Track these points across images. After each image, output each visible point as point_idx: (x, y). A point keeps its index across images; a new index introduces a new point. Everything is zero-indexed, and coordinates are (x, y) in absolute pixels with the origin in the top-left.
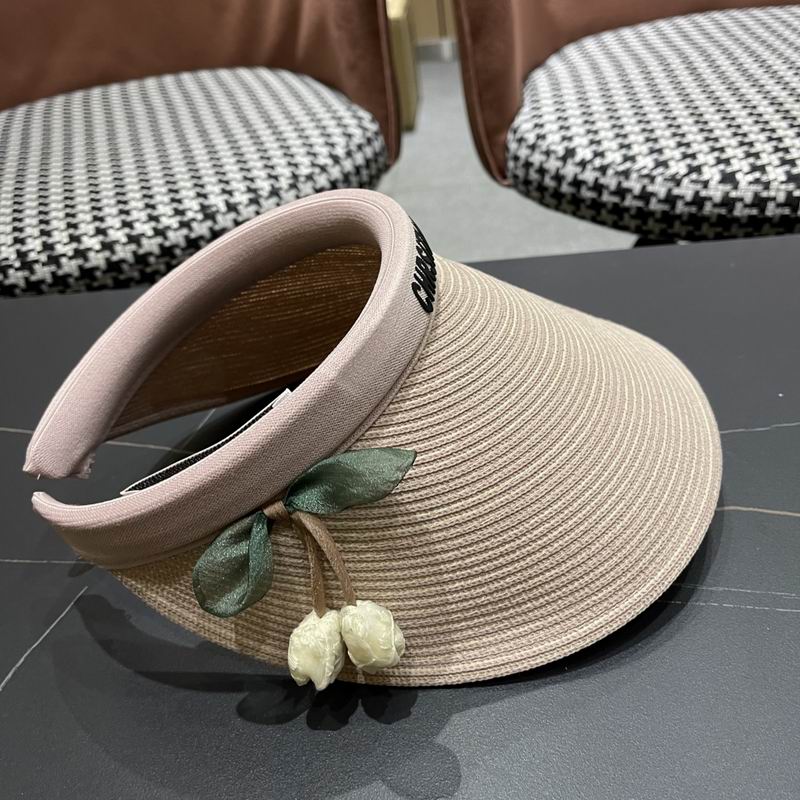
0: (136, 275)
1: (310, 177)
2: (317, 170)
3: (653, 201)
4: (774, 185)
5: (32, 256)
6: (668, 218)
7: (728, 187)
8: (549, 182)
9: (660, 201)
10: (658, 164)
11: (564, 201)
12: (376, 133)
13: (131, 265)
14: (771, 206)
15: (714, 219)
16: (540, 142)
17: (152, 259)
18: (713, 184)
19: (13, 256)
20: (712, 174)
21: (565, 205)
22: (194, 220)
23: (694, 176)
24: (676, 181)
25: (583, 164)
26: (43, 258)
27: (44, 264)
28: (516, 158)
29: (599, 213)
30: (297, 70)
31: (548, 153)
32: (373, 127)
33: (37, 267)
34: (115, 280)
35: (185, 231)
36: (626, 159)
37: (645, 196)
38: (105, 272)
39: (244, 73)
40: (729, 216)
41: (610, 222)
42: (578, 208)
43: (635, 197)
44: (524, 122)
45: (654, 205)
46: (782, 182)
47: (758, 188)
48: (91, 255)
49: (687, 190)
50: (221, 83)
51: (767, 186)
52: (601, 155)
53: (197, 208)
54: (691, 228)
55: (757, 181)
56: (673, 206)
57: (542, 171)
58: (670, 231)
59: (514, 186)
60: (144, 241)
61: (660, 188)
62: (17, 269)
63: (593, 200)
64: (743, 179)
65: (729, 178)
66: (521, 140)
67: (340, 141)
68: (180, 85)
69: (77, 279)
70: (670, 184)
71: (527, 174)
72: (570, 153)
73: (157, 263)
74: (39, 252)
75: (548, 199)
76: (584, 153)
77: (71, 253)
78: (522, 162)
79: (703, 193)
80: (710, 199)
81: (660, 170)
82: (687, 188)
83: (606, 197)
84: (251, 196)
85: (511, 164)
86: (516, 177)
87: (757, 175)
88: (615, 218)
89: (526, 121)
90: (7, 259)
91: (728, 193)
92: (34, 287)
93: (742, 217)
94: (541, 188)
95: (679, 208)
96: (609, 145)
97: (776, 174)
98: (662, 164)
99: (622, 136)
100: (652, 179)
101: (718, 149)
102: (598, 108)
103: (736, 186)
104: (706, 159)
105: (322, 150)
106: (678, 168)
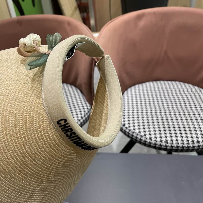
2: (78, 121)
4: (158, 142)
20: (148, 137)
23: (145, 136)
24: (142, 136)
25: (127, 128)
32: (90, 108)
37: (136, 138)
45: (138, 139)
47: (155, 142)
52: (129, 127)
55: (155, 140)
61: (139, 137)
64: (153, 139)
65: (150, 138)
72: (124, 125)
76: (127, 126)
79: (146, 140)
95: (142, 141)
96: (131, 125)
97: (159, 139)
98: (140, 132)
99: (134, 123)
100: (138, 135)
101: (150, 131)
102: (131, 114)
103: (151, 140)
104: (147, 133)
105: (79, 116)
106: (142, 134)
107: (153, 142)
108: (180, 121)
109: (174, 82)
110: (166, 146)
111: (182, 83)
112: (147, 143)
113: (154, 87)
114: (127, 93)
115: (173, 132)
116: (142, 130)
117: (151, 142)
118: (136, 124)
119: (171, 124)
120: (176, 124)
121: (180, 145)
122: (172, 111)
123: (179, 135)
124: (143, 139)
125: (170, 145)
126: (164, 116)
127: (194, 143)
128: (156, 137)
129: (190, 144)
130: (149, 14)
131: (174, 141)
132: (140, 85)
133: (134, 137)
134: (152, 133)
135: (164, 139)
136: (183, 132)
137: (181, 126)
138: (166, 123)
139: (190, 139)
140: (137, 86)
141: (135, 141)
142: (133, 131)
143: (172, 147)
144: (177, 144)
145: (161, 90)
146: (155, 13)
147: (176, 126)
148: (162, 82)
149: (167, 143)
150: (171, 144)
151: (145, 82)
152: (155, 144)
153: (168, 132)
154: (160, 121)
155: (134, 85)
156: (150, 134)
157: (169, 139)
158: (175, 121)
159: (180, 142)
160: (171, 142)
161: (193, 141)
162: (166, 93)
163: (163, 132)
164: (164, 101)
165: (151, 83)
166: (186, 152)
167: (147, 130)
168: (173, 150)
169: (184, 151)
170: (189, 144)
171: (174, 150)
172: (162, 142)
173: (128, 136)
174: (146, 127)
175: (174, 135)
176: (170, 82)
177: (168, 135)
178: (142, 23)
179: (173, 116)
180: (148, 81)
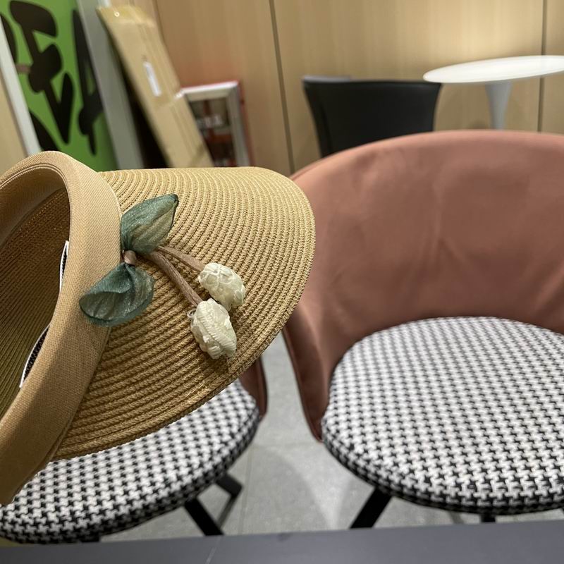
2: (223, 446)
3: (393, 484)
4: (449, 488)
5: (78, 514)
7: (427, 485)
9: (396, 485)
12: (254, 410)
13: (127, 516)
14: (448, 498)
16: (337, 434)
17: (138, 512)
18: (420, 482)
19: (68, 514)
20: (420, 475)
22: (160, 488)
23: (411, 475)
24: (402, 476)
25: (359, 455)
26: (83, 515)
27: (83, 519)
31: (342, 443)
33: (80, 520)
36: (379, 457)
37: (389, 481)
38: (114, 521)
43: (384, 480)
44: (329, 414)
45: (393, 486)
46: (453, 487)
47: (442, 488)
48: (108, 512)
51: (446, 487)
52: (366, 451)
53: (162, 480)
55: (441, 485)
60: (135, 503)
61: (395, 478)
62: (69, 522)
63: (364, 474)
64: (435, 481)
65: (427, 480)
66: (328, 430)
67: (234, 421)
69: (100, 526)
70: (400, 478)
74: (81, 512)
76: (359, 449)
77: (97, 512)
79: (416, 486)
80: (419, 489)
81: (395, 468)
84: (189, 469)
87: (441, 480)
89: (330, 417)
90: (64, 516)
91: (427, 488)
92: (77, 531)
95: (405, 491)
96: (372, 446)
97: (450, 481)
98: (396, 464)
99: (377, 440)
100: (392, 472)
101: (423, 459)
102: (367, 414)
103: (431, 485)
104: (417, 465)
105: (225, 430)
106: (404, 468)
107: (436, 489)
108: (503, 424)
109: (473, 320)
110: (474, 499)
111: (495, 321)
112: (418, 494)
113: (423, 337)
114: (352, 358)
115: (487, 457)
116: (401, 458)
117: (430, 489)
118: (384, 443)
119: (478, 433)
120: (492, 432)
121: (513, 493)
122: (477, 398)
123: (504, 464)
124: (408, 482)
125: (484, 496)
126: (457, 414)
127: (549, 485)
128: (441, 476)
129: (540, 487)
130: (387, 152)
131: (493, 483)
132: (385, 333)
133: (381, 481)
134: (431, 463)
135: (465, 479)
136: (515, 455)
137: (509, 439)
138: (465, 434)
139: (538, 474)
140: (376, 336)
141: (384, 491)
142: (378, 462)
143: (490, 499)
144: (503, 491)
145: (441, 342)
146: (401, 150)
147: (495, 439)
148: (442, 322)
149: (476, 490)
150: (488, 492)
151: (396, 323)
152: (443, 495)
153: (473, 458)
154: (449, 428)
155: (368, 333)
156: (425, 468)
157: (478, 477)
158: (489, 425)
159: (511, 485)
160: (486, 486)
161: (546, 479)
162: (455, 349)
163: (459, 459)
164: (454, 371)
165: (413, 326)
166: (531, 512)
167: (415, 456)
168: (494, 511)
169: (525, 509)
170: (536, 487)
171: (496, 508)
172: (461, 490)
173: (365, 478)
174: (413, 447)
175: (490, 465)
176: (463, 320)
177: (475, 467)
178: (371, 177)
179: (483, 411)
180: (405, 320)
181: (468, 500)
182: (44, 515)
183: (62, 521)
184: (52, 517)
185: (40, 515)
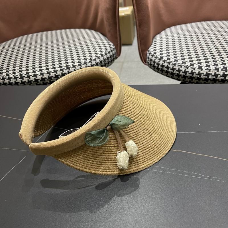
0: (48, 82)
1: (95, 60)
2: (97, 58)
3: (181, 72)
4: (212, 70)
5: (23, 75)
6: (185, 77)
7: (200, 70)
8: (156, 65)
9: (183, 72)
10: (183, 63)
11: (159, 70)
13: (47, 79)
14: (210, 76)
15: (196, 78)
16: (155, 54)
17: (53, 78)
18: (196, 69)
19: (19, 75)
20: (196, 66)
21: (159, 71)
22: (64, 69)
23: (192, 66)
25: (164, 61)
27: (26, 78)
28: (149, 58)
29: (168, 74)
30: (96, 30)
31: (156, 57)
32: (113, 47)
33: (24, 78)
34: (43, 83)
35: (62, 72)
36: (175, 61)
37: (179, 71)
38: (41, 80)
39: (83, 30)
40: (200, 77)
41: (170, 76)
42: (163, 73)
43: (177, 71)
44: (151, 49)
45: (181, 73)
46: (214, 70)
47: (208, 71)
48: (38, 76)
49: (190, 70)
50: (76, 33)
51: (210, 70)
52: (169, 59)
53: (65, 66)
54: (190, 80)
55: (207, 69)
56: (186, 74)
57: (154, 62)
58: (185, 80)
59: (148, 65)
60: (51, 73)
61: (183, 69)
62: (19, 78)
63: (166, 70)
64: (204, 68)
65: (200, 68)
66: (150, 53)
67: (104, 50)
68: (66, 32)
69: (34, 82)
70: (186, 68)
71: (151, 62)
72: (162, 58)
73: (54, 79)
74: (25, 75)
75: (156, 69)
76: (165, 58)
77: (33, 75)
78: (150, 59)
79: (194, 71)
80: (195, 73)
81: (184, 64)
82: (190, 69)
83: (169, 70)
84: (79, 64)
85: (147, 59)
86: (148, 63)
87: (208, 67)
88: (172, 76)
89: (152, 48)
90: (17, 76)
91: (200, 71)
92: (23, 83)
93: (203, 78)
94: (154, 66)
96: (172, 57)
97: (212, 68)
99: (175, 54)
100: (181, 66)
101: (199, 60)
102: (171, 46)
104: (195, 62)
105: (99, 53)
106: (188, 64)
107: (204, 71)
110: (225, 75)
112: (194, 75)
116: (187, 60)
118: (179, 55)
126: (219, 46)
134: (203, 61)
135: (221, 67)
138: (222, 52)
148: (214, 22)
149: (226, 71)
153: (226, 59)
154: (214, 50)
163: (218, 59)
164: (218, 34)
172: (218, 71)
181: (221, 76)
182: (8, 75)
183: (16, 78)
184: (11, 76)
185: (5, 75)
